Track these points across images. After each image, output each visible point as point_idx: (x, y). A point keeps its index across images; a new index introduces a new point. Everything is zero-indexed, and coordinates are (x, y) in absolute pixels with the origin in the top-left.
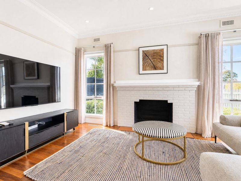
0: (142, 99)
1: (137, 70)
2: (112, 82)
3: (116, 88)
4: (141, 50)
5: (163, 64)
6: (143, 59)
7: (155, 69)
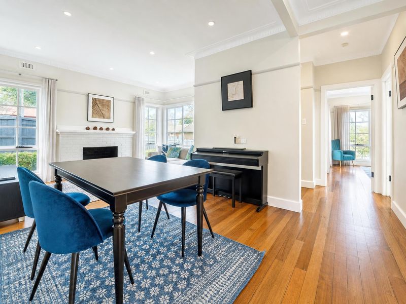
3: (59, 135)
4: (91, 96)
5: (110, 114)
7: (104, 118)
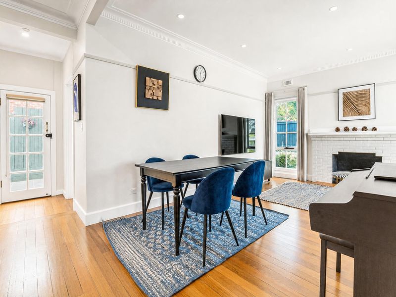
0: (342, 151)
1: (334, 115)
2: (306, 132)
3: (311, 138)
4: (341, 92)
5: (369, 109)
6: (344, 102)
7: (359, 114)
